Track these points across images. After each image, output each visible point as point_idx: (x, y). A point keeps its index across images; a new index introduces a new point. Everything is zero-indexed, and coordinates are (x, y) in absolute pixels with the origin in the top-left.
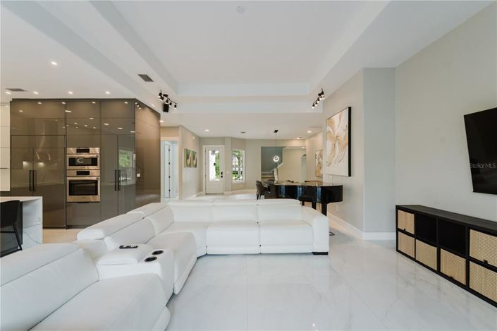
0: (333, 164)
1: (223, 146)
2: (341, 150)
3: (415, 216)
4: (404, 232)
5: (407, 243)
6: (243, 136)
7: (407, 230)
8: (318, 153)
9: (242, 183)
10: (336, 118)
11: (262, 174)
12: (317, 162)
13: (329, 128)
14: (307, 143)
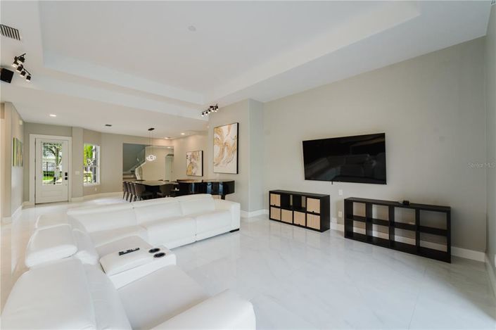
0: (221, 164)
1: (71, 138)
2: (229, 155)
3: (281, 197)
4: (275, 206)
5: (276, 213)
6: (108, 130)
7: (276, 205)
8: (189, 154)
9: (97, 186)
10: (225, 129)
11: (124, 175)
12: (188, 162)
13: (216, 135)
14: (175, 144)
